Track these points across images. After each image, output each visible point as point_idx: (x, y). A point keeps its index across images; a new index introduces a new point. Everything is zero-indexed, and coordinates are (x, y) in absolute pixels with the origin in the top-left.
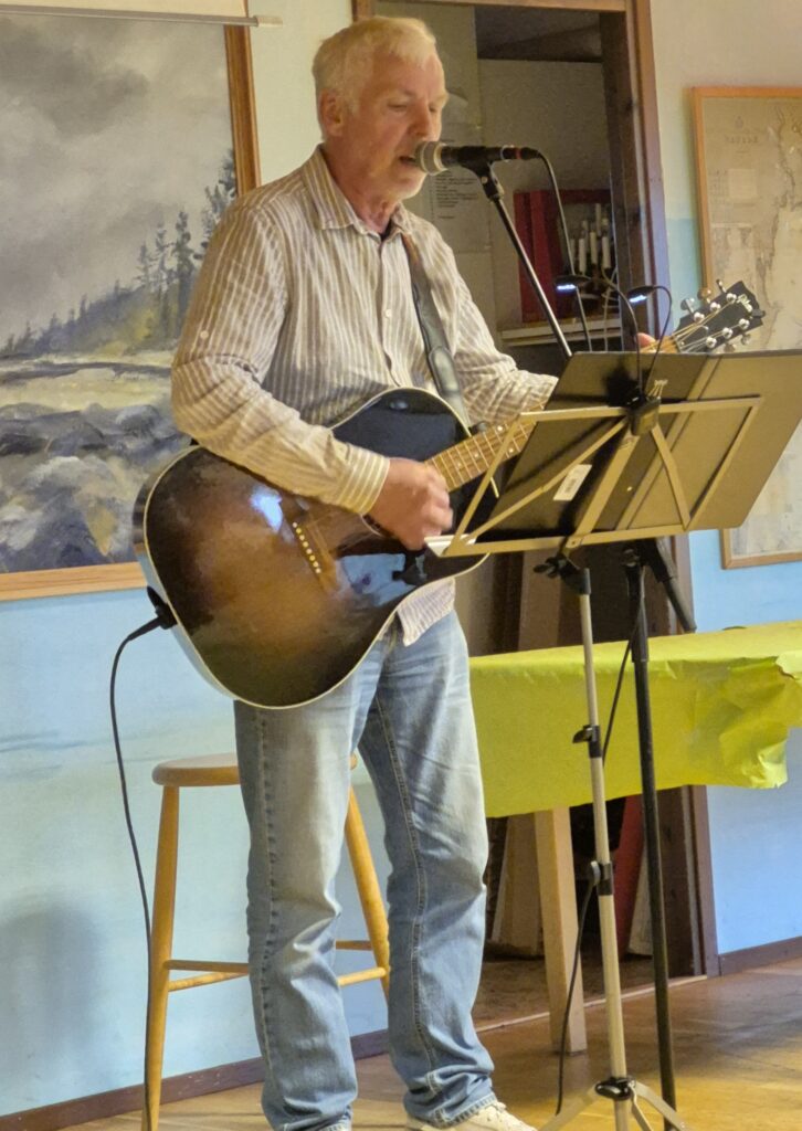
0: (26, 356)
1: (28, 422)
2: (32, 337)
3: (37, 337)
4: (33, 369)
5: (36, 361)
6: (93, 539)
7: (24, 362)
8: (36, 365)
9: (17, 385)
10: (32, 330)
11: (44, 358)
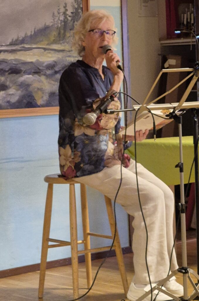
0: (17, 45)
1: (17, 64)
2: (19, 39)
3: (21, 39)
4: (19, 48)
5: (20, 46)
6: (35, 100)
7: (17, 46)
8: (20, 47)
9: (14, 53)
10: (19, 37)
11: (22, 45)
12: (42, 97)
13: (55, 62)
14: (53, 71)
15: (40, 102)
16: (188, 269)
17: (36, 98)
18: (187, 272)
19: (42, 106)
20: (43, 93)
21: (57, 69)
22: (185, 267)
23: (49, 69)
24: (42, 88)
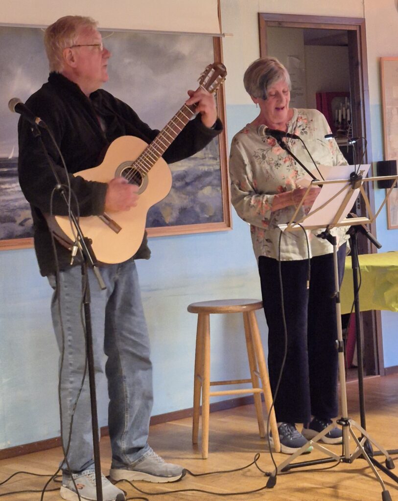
12: (172, 214)
13: (186, 172)
14: (183, 183)
15: (168, 220)
16: (349, 421)
17: (164, 215)
18: (347, 424)
19: (172, 224)
20: (172, 209)
21: (188, 180)
22: (346, 418)
23: (179, 181)
24: (171, 203)
